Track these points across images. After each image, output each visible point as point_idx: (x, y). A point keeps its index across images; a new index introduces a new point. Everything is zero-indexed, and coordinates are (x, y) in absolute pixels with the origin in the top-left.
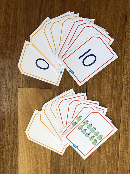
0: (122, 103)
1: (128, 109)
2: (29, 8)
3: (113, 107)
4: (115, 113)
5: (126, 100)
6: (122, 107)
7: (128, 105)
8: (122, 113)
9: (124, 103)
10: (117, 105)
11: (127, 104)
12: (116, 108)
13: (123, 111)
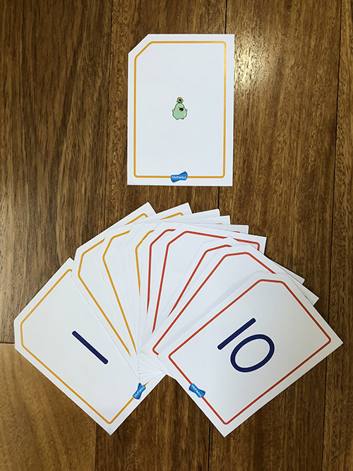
0: (327, 397)
1: (348, 417)
2: (32, 92)
3: (298, 408)
4: (306, 429)
5: (340, 385)
6: (327, 410)
7: (345, 403)
8: (326, 429)
9: (333, 396)
10: (310, 403)
11: (342, 401)
12: (309, 414)
13: (332, 422)
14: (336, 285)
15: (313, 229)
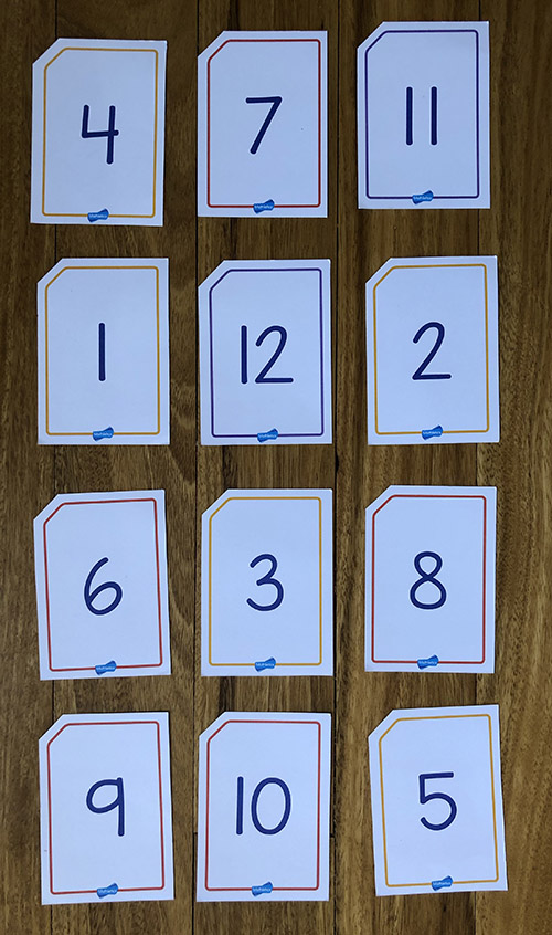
14: (59, 926)
15: (27, 858)
